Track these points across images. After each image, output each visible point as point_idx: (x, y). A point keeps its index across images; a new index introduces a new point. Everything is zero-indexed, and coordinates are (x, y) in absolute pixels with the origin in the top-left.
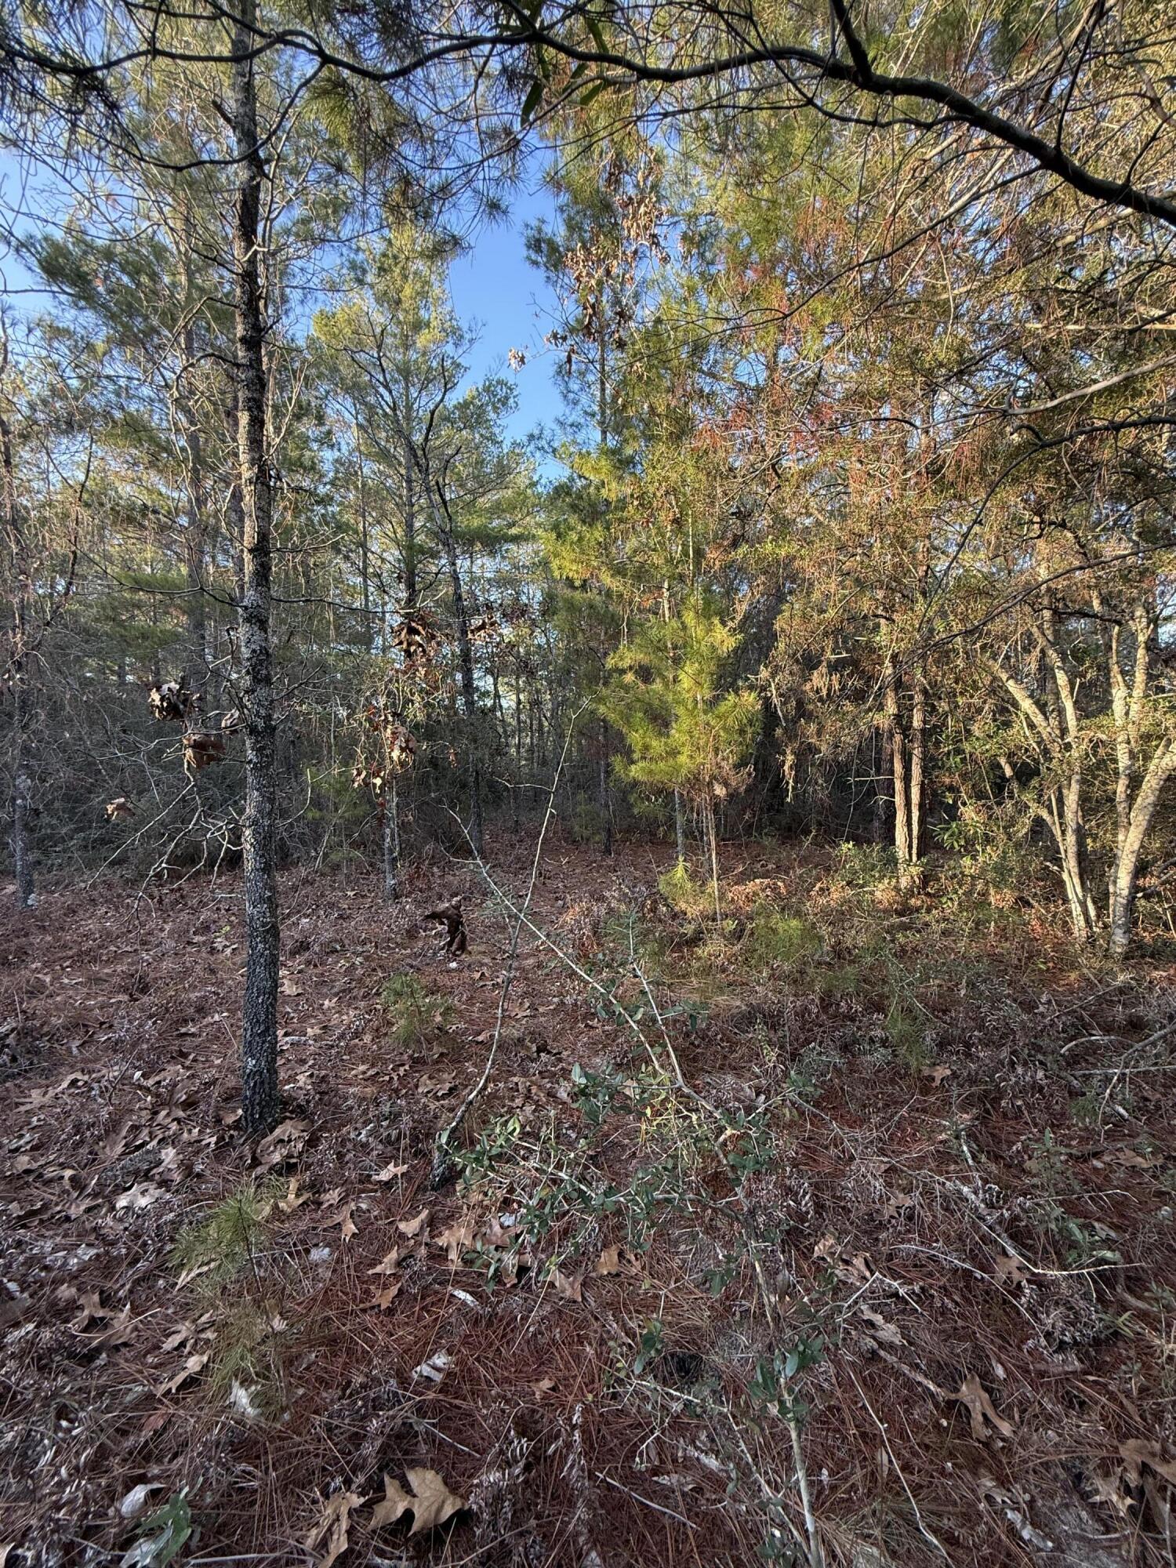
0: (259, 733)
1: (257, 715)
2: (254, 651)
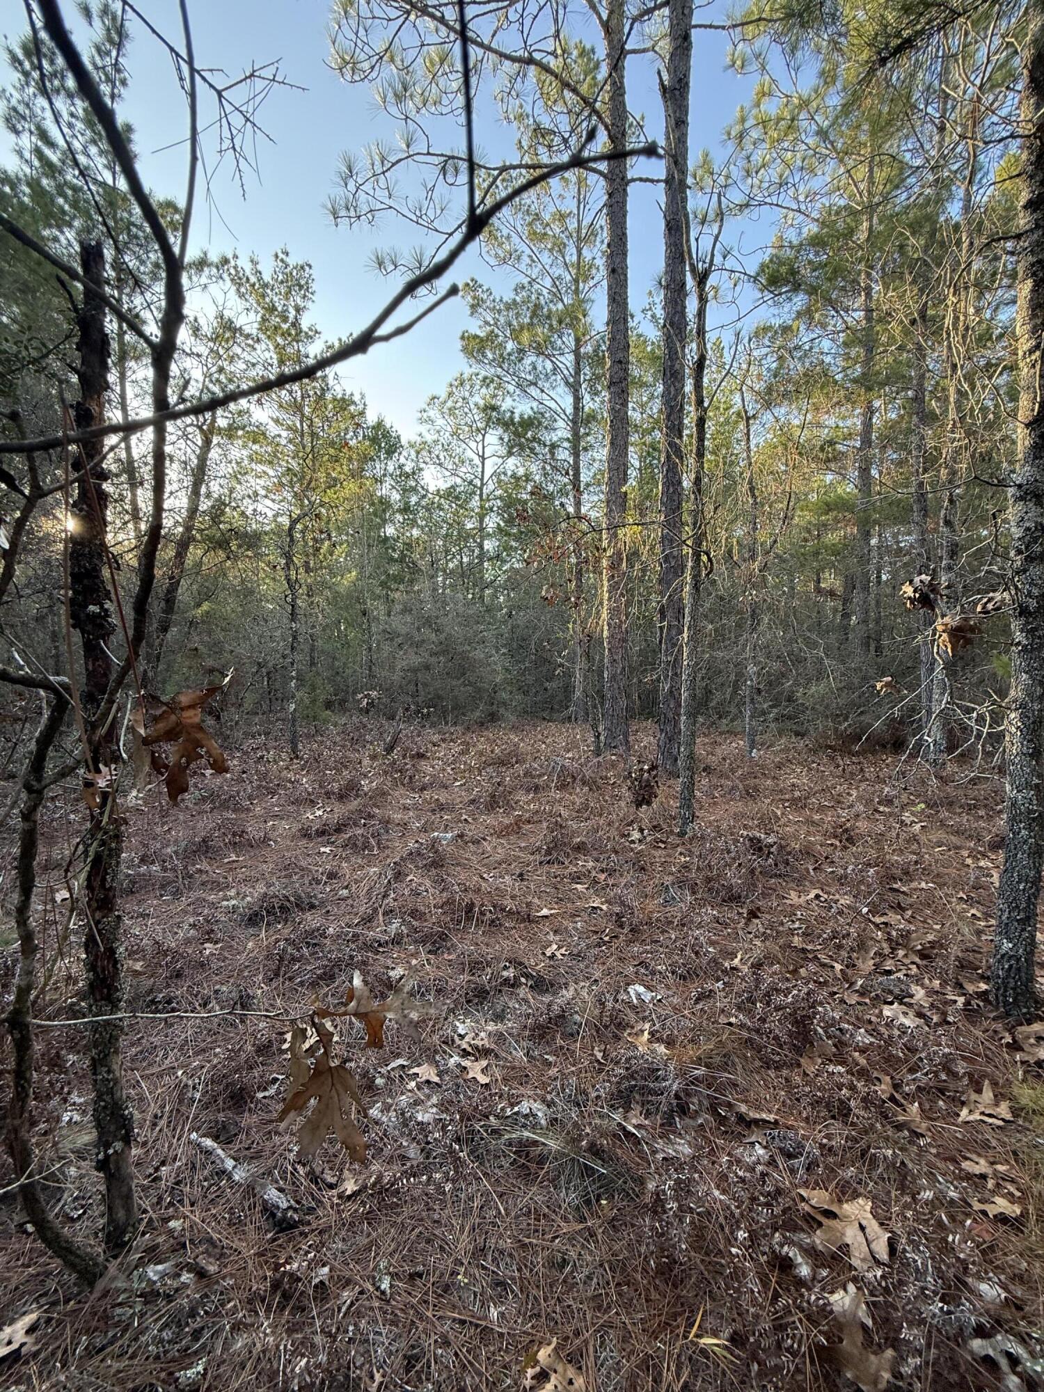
0: (1030, 614)
1: (1029, 595)
2: (1028, 529)
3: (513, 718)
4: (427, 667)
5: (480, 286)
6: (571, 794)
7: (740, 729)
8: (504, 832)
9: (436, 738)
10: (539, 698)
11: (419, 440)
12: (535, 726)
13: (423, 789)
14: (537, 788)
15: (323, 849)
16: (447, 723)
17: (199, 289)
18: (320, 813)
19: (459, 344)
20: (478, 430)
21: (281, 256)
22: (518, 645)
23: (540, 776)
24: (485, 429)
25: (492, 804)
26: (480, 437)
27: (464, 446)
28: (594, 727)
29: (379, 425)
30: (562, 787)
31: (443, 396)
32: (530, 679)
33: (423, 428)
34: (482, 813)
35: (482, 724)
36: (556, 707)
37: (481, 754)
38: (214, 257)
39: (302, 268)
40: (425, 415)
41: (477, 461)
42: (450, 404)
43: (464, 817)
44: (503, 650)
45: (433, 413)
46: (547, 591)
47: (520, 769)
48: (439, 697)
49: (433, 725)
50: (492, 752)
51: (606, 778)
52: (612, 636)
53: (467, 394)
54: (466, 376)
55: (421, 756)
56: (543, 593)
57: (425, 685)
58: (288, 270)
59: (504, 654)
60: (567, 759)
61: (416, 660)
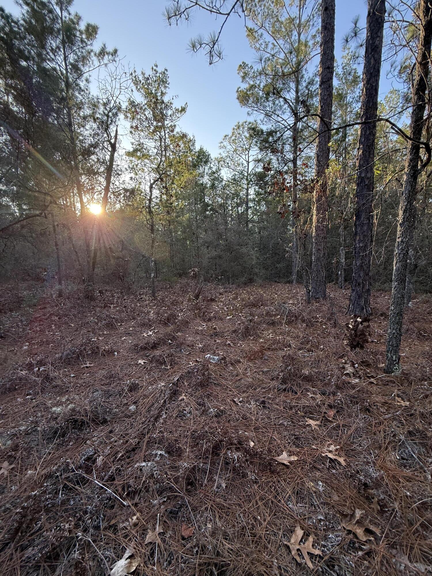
3: (260, 281)
4: (220, 257)
5: (247, 65)
6: (295, 328)
7: (387, 288)
8: (252, 357)
9: (221, 291)
10: (273, 272)
11: (219, 156)
12: (271, 285)
13: (210, 320)
14: (273, 324)
15: (140, 361)
16: (229, 283)
17: (103, 66)
18: (151, 333)
19: (236, 95)
20: (246, 149)
21: (155, 68)
22: (263, 247)
23: (276, 315)
24: (249, 149)
25: (247, 333)
26: (247, 152)
27: (240, 157)
28: (307, 287)
29: (201, 149)
30: (289, 323)
31: (230, 135)
32: (269, 262)
33: (221, 151)
34: (239, 339)
35: (245, 284)
36: (281, 276)
37: (243, 300)
38: (110, 49)
39: (164, 73)
40: (222, 145)
41: (245, 164)
42: (233, 138)
43: (229, 342)
44: (256, 249)
45: (226, 143)
46: (281, 208)
47: (264, 310)
48: (226, 271)
49: (223, 284)
50: (249, 299)
51: (316, 317)
52: (318, 235)
53: (241, 132)
54: (240, 124)
55: (212, 300)
56: (279, 210)
57: (220, 265)
58: (158, 75)
59: (256, 251)
60: (291, 305)
61: (214, 253)
